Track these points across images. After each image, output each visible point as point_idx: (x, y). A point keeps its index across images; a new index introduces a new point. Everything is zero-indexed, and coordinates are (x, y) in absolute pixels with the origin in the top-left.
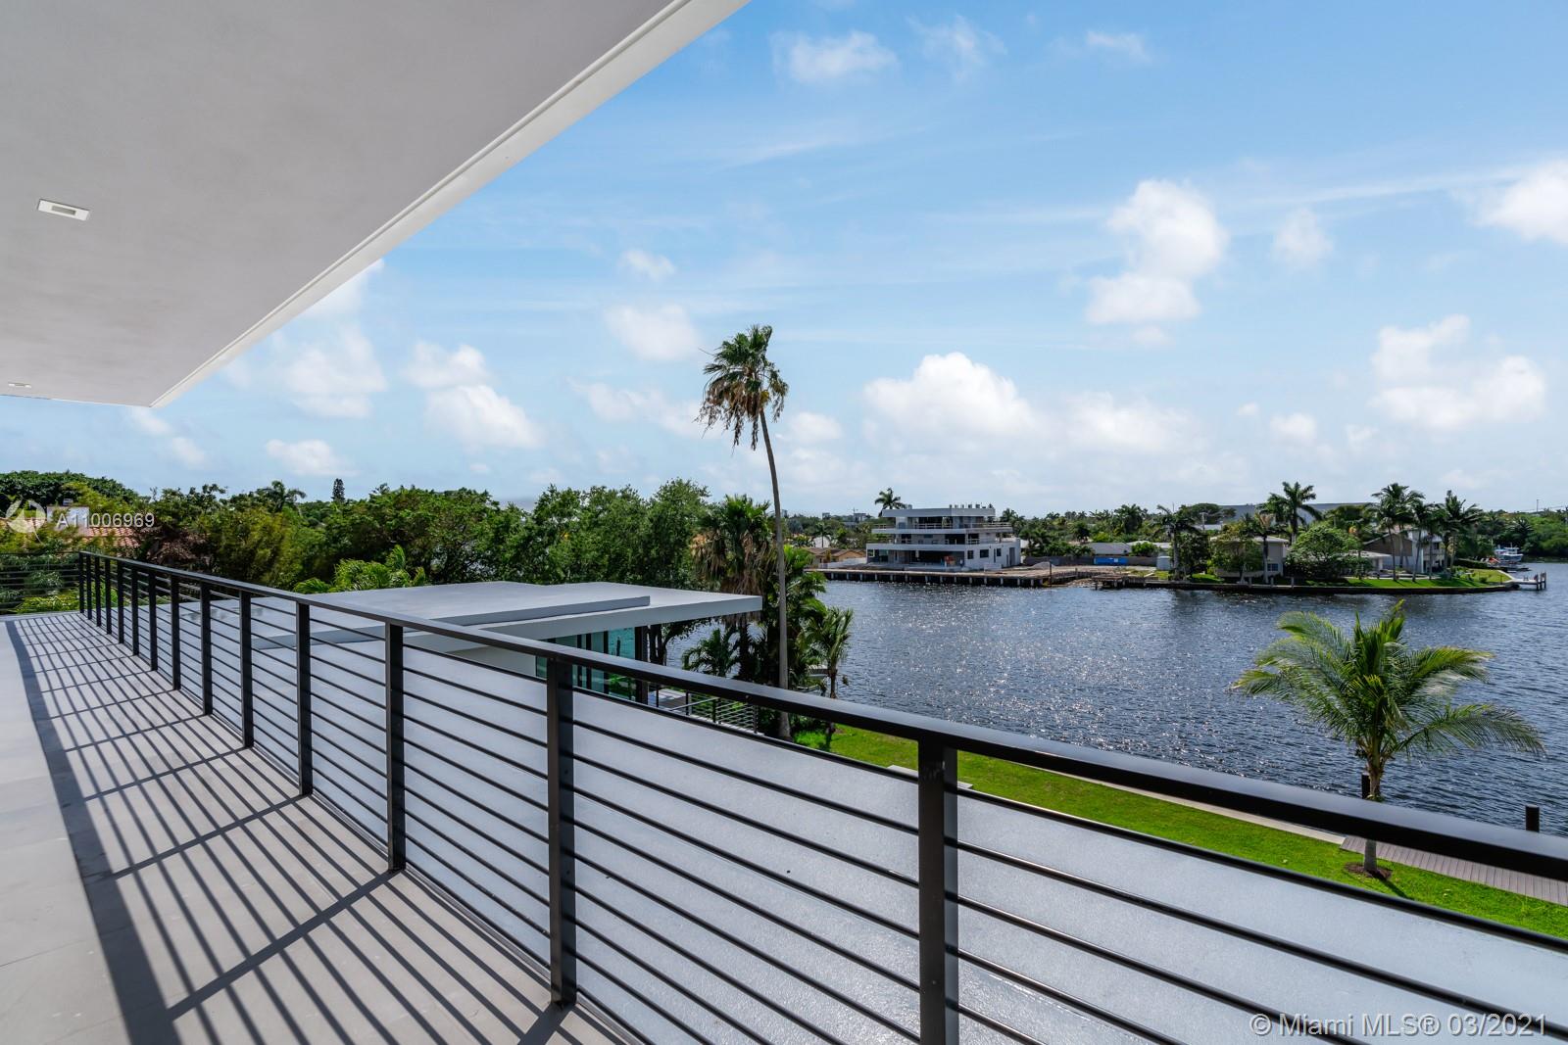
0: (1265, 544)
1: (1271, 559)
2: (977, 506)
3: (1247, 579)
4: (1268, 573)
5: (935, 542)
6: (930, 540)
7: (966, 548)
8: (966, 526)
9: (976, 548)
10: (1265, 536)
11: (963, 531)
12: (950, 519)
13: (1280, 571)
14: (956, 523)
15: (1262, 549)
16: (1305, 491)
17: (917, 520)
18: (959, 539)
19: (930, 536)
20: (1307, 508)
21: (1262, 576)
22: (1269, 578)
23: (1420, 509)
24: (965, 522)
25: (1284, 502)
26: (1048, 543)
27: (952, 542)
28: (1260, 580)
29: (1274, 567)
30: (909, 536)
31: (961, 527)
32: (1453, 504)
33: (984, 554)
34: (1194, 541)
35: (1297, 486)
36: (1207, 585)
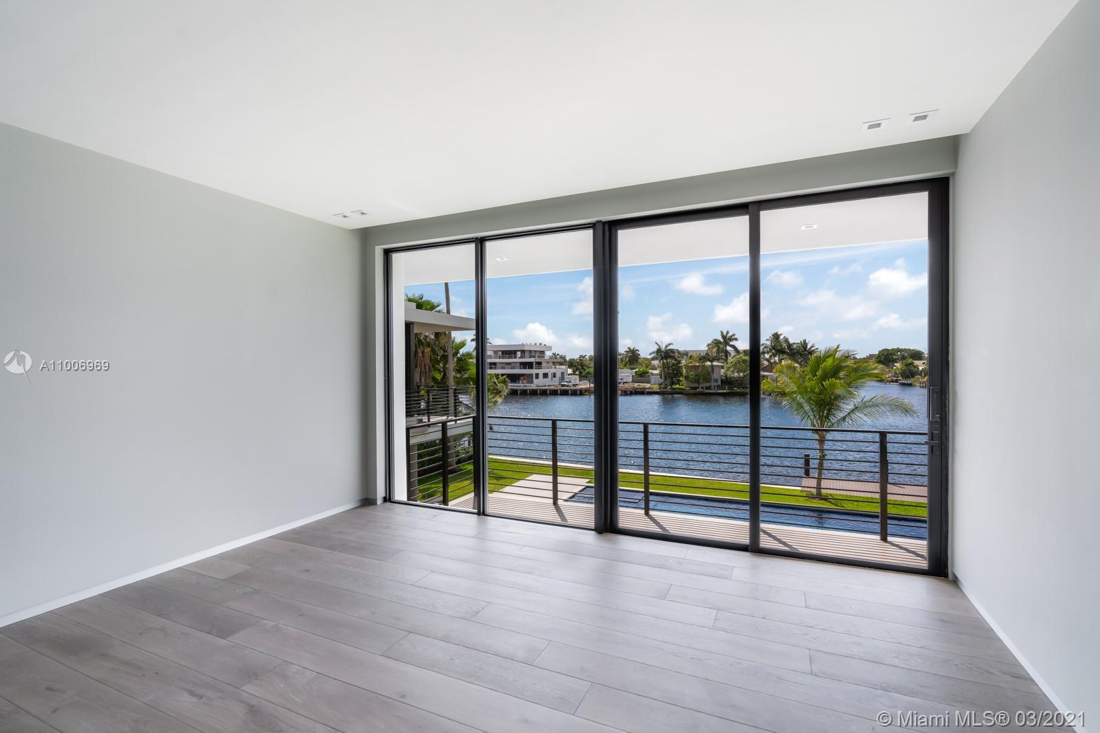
0: (712, 366)
1: (715, 376)
2: (540, 344)
3: (702, 388)
4: (713, 384)
5: (513, 368)
6: (510, 366)
7: (534, 371)
8: (534, 357)
9: (541, 372)
10: (712, 361)
11: (532, 360)
12: (523, 352)
13: (719, 383)
14: (527, 354)
15: (710, 369)
16: (731, 336)
17: (500, 353)
18: (530, 365)
19: (509, 364)
20: (733, 346)
21: (710, 386)
22: (714, 387)
23: (790, 346)
24: (533, 354)
25: (720, 342)
26: (585, 370)
27: (525, 368)
28: (709, 388)
29: (716, 380)
30: (495, 364)
31: (530, 357)
32: (805, 344)
33: (545, 375)
34: (673, 365)
35: (728, 333)
36: (681, 392)
